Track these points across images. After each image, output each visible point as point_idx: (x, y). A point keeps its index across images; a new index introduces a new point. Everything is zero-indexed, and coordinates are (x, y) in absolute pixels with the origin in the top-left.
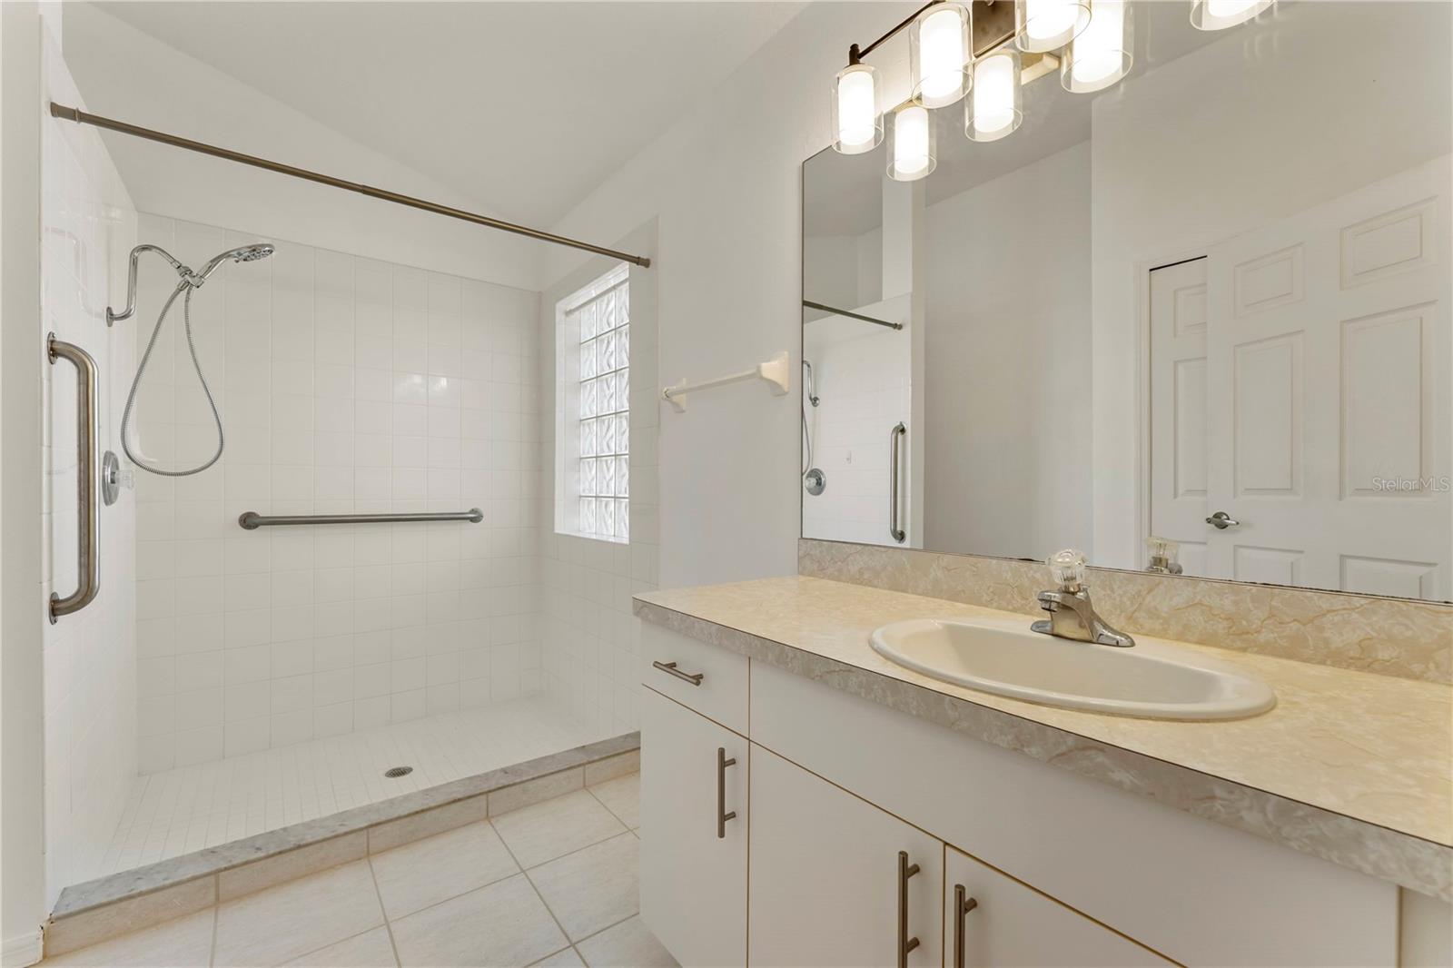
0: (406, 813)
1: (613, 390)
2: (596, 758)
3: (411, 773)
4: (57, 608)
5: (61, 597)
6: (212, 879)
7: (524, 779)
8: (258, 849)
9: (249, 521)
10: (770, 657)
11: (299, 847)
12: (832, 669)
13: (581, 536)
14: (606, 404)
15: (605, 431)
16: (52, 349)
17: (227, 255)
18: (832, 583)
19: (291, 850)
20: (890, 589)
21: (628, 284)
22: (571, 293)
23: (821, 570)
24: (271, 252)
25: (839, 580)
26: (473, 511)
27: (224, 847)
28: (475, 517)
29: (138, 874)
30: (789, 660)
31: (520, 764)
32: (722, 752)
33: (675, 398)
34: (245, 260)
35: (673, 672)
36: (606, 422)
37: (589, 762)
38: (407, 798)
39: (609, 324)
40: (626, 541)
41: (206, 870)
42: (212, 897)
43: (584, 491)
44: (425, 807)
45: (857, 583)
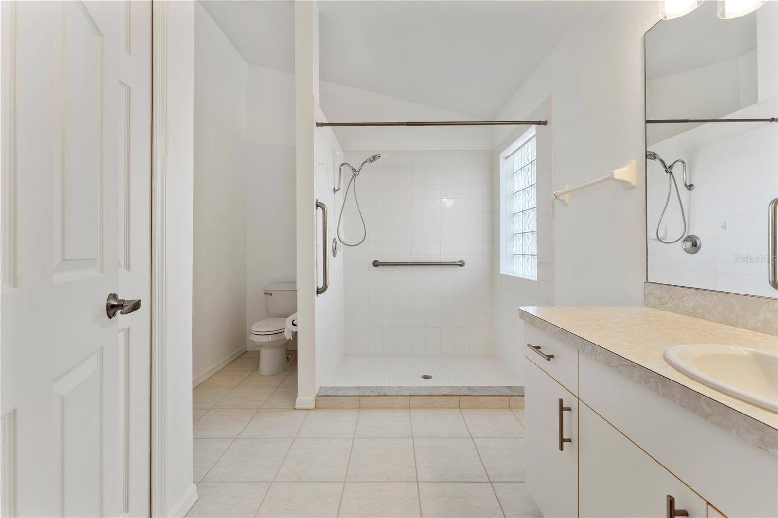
0: (424, 394)
1: (530, 196)
2: (516, 394)
3: (432, 379)
4: (319, 291)
5: (320, 288)
6: (358, 398)
7: (477, 394)
8: (372, 392)
9: (376, 264)
10: (587, 350)
11: (385, 395)
12: (623, 363)
13: (515, 276)
14: (527, 203)
15: (527, 218)
16: (317, 205)
17: (366, 162)
18: (669, 314)
19: (382, 396)
20: (720, 322)
21: (535, 138)
22: (508, 147)
23: (662, 305)
24: (379, 157)
25: (676, 312)
26: (460, 261)
27: (362, 387)
28: (462, 264)
29: (339, 389)
30: (597, 353)
31: (476, 387)
32: (561, 402)
33: (561, 197)
34: (372, 162)
35: (536, 351)
36: (527, 214)
37: (511, 396)
38: (426, 388)
39: (528, 160)
40: (536, 279)
41: (357, 394)
42: (358, 405)
43: (516, 251)
44: (432, 394)
45: (691, 316)
